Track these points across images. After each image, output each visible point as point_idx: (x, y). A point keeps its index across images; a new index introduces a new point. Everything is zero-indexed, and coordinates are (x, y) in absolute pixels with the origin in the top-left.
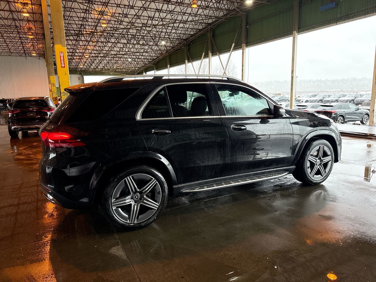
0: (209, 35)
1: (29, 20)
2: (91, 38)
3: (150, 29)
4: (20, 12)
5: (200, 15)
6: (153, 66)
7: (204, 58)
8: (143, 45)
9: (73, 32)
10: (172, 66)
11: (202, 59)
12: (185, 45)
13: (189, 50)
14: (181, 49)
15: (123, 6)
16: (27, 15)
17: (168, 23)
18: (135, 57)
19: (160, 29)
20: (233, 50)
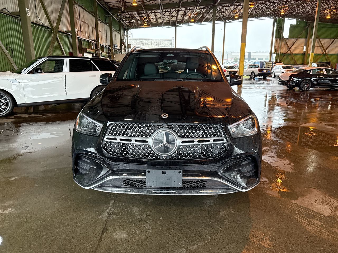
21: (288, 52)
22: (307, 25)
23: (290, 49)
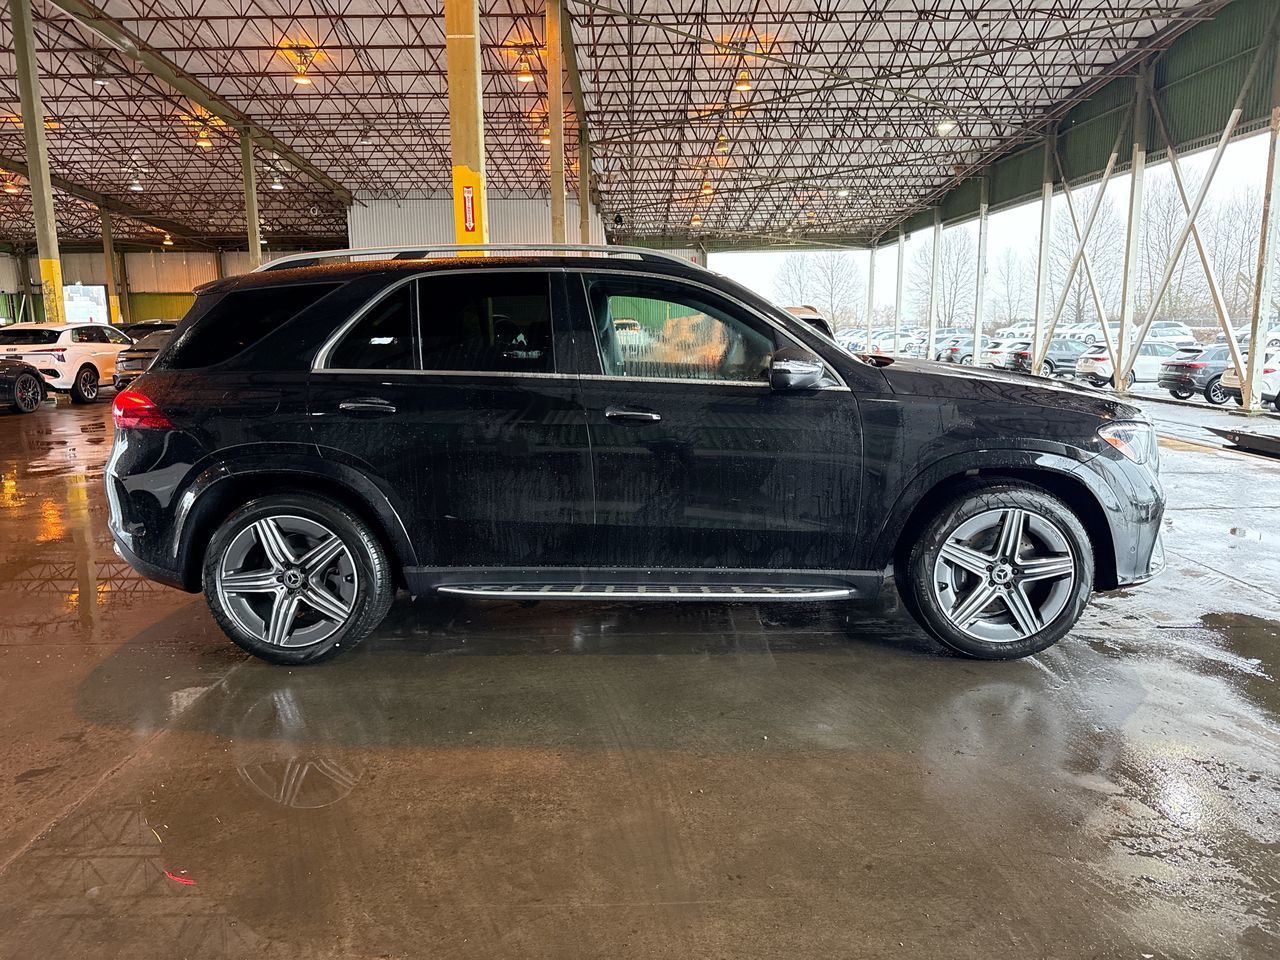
0: (1142, 83)
1: (542, 93)
2: (716, 129)
3: (905, 83)
4: (509, 72)
5: (1100, 10)
6: (933, 210)
7: (1114, 171)
8: (886, 139)
9: (659, 116)
10: (996, 206)
11: (1105, 177)
12: (1048, 130)
13: (1061, 146)
14: (1032, 144)
15: (804, 18)
16: (528, 79)
17: (971, 54)
18: (866, 183)
19: (944, 78)
20: (1231, 136)
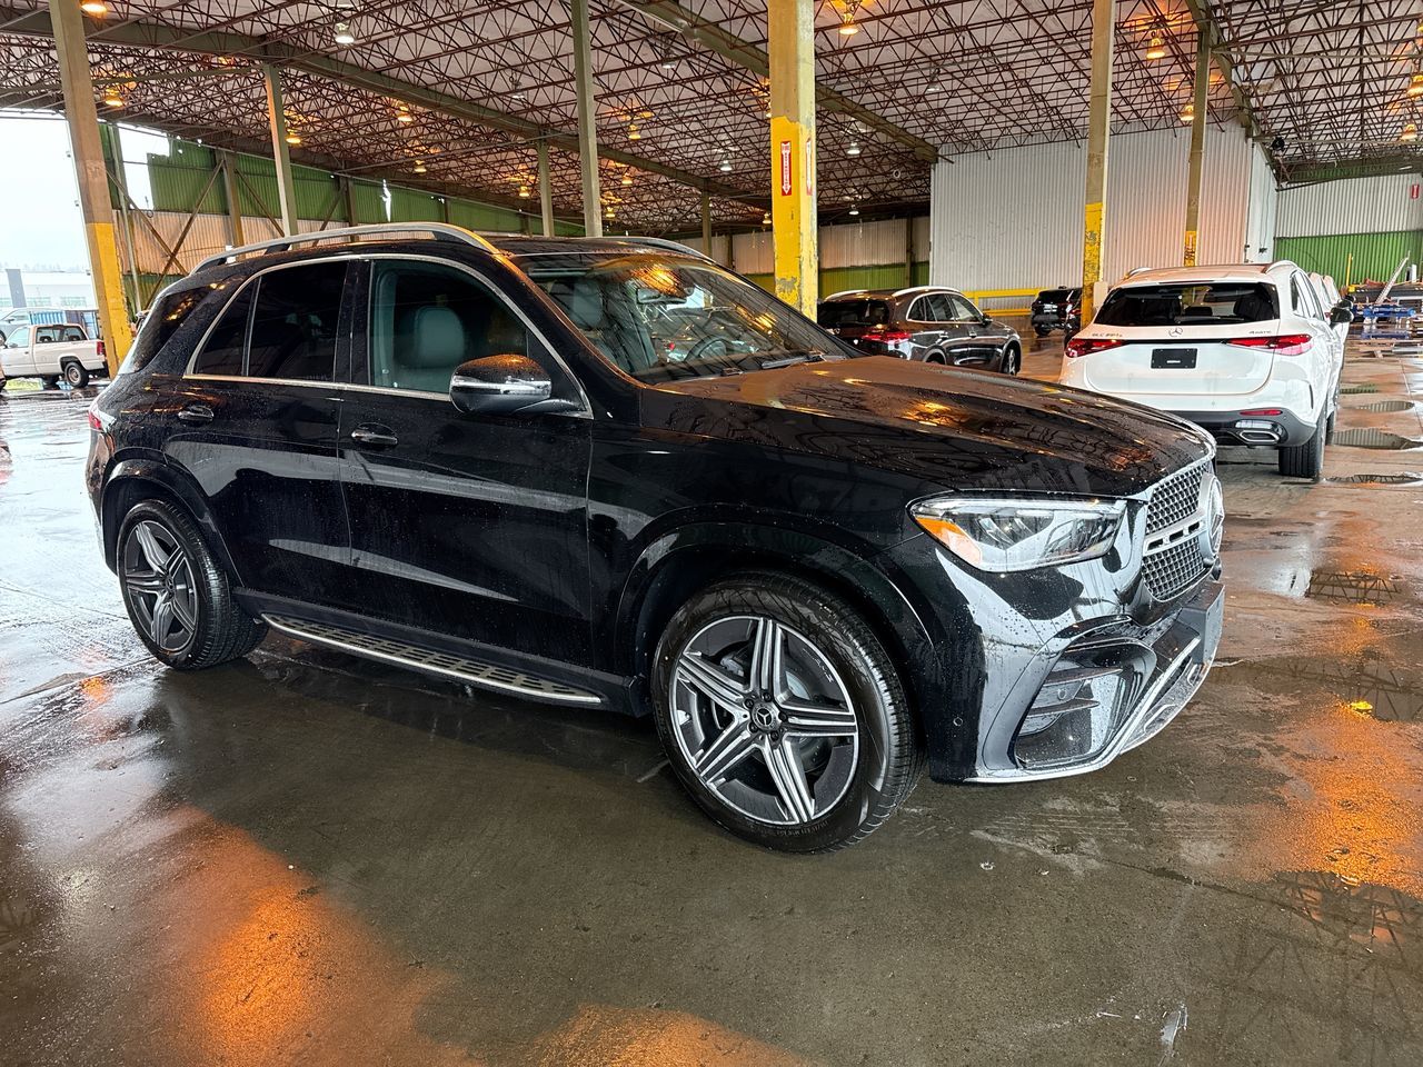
21: (167, 268)
22: (214, 165)
23: (173, 255)
